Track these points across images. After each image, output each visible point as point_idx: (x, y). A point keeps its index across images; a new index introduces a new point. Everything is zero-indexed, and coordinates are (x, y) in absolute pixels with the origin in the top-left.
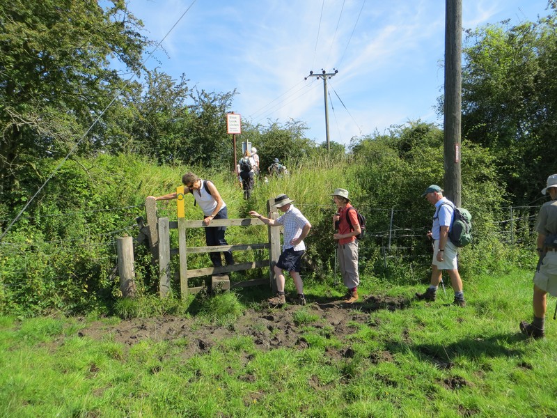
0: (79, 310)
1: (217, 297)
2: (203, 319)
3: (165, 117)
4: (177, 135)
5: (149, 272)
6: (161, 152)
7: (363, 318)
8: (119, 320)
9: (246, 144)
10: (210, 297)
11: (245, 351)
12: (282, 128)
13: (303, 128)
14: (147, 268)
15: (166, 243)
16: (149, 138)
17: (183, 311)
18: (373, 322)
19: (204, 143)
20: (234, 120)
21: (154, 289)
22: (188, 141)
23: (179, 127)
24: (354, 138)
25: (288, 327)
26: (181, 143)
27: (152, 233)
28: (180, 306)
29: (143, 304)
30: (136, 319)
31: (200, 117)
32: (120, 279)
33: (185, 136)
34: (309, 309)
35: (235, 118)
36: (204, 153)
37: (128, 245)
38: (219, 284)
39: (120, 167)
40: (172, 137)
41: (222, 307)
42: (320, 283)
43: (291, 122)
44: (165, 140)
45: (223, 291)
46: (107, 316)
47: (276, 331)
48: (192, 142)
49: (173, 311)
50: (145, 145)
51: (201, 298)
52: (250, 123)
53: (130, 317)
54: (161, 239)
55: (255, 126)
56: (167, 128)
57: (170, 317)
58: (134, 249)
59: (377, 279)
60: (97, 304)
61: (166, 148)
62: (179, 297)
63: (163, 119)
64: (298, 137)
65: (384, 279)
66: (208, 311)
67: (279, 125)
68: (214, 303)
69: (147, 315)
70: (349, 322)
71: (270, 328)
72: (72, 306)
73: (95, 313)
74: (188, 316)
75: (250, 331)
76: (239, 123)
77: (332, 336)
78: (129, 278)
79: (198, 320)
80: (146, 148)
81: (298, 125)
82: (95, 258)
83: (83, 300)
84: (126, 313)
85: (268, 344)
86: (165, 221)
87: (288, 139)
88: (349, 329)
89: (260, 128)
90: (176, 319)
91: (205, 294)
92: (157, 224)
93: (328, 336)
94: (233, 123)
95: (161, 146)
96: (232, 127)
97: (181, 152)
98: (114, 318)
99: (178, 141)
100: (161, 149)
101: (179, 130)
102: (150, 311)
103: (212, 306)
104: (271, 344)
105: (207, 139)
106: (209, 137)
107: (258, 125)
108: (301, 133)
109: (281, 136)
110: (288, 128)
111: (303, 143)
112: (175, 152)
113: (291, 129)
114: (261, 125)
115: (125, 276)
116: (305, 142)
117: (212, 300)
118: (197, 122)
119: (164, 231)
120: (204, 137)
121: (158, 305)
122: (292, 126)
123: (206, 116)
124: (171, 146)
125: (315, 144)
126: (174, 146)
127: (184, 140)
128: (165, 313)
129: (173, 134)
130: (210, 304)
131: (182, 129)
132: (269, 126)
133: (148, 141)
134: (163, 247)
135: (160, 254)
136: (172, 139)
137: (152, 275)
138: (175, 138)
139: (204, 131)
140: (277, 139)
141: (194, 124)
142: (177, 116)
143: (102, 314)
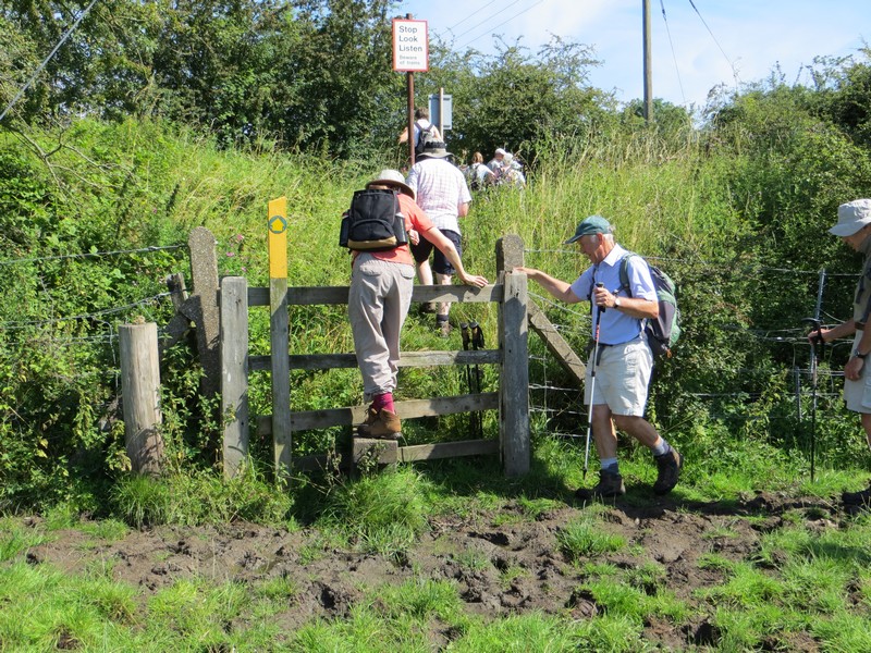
0: (26, 501)
1: (367, 482)
2: (329, 535)
3: (235, 30)
4: (265, 75)
5: (197, 413)
6: (224, 117)
7: (742, 548)
8: (124, 528)
9: (437, 99)
10: (348, 482)
11: (438, 618)
12: (530, 62)
13: (585, 62)
14: (192, 402)
15: (239, 342)
16: (193, 84)
17: (279, 514)
18: (767, 557)
19: (331, 96)
20: (411, 35)
21: (208, 456)
22: (291, 90)
23: (269, 54)
24: (718, 90)
25: (546, 563)
26: (274, 95)
27: (205, 315)
28: (272, 501)
29: (180, 491)
30: (165, 528)
31: (323, 31)
32: (126, 428)
33: (284, 77)
34: (600, 521)
35: (414, 30)
36: (329, 122)
37: (146, 343)
38: (372, 450)
39: (124, 150)
40: (251, 79)
41: (379, 505)
42: (627, 457)
43: (554, 45)
44: (233, 88)
45: (381, 468)
46: (93, 517)
47: (514, 571)
48: (301, 93)
49: (254, 512)
50: (183, 99)
51: (326, 483)
52: (448, 47)
53: (150, 521)
54: (227, 333)
55: (461, 56)
56: (240, 57)
57: (248, 526)
58: (161, 355)
59: (776, 451)
60: (71, 488)
61: (237, 108)
62: (270, 478)
63: (229, 35)
64: (570, 84)
65: (793, 452)
66: (342, 515)
67: (522, 53)
68: (358, 495)
69: (190, 519)
70: (703, 556)
71: (501, 565)
72: (10, 491)
73: (64, 509)
74: (293, 524)
75: (449, 568)
76: (422, 43)
77: (661, 590)
78: (148, 425)
79: (316, 535)
80: (187, 106)
81: (572, 53)
82: (66, 374)
83: (37, 475)
84: (140, 514)
85: (496, 603)
86: (238, 285)
87: (545, 89)
88: (705, 574)
89: (474, 60)
90: (262, 531)
91: (335, 473)
92: (219, 294)
93: (650, 590)
94: (409, 44)
95: (225, 103)
96: (406, 54)
97: (274, 119)
98: (112, 523)
99: (265, 90)
100: (222, 111)
101: (270, 64)
102: (198, 509)
103: (352, 503)
104: (503, 604)
105: (339, 87)
106: (345, 81)
107: (469, 53)
108: (580, 75)
109: (527, 81)
110: (546, 60)
111: (585, 101)
112: (258, 119)
113: (553, 64)
114: (477, 53)
115: (137, 421)
116: (590, 99)
117: (351, 488)
118: (315, 41)
119: (235, 310)
120: (330, 80)
121: (219, 497)
122: (556, 54)
123: (338, 27)
124: (248, 104)
125: (616, 103)
126: (256, 103)
127: (280, 87)
128: (235, 517)
129: (255, 73)
130: (348, 498)
131: (277, 61)
132: (498, 54)
133: (191, 91)
134: (232, 351)
135: (224, 367)
136: (251, 85)
137: (203, 419)
138: (258, 82)
139: (333, 65)
140: (517, 88)
141: (306, 48)
142: (265, 27)
143: (81, 511)
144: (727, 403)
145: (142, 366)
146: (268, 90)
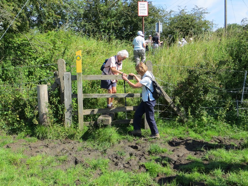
0: (13, 132)
1: (101, 130)
2: (89, 144)
3: (105, 7)
4: (113, 19)
5: (58, 109)
6: (102, 30)
7: (202, 154)
8: (36, 139)
9: (158, 24)
12: (189, 13)
13: (204, 13)
14: (56, 106)
15: (69, 90)
17: (79, 138)
19: (131, 24)
20: (143, 6)
21: (60, 120)
22: (120, 23)
23: (114, 13)
24: (244, 20)
26: (115, 24)
27: (61, 82)
28: (77, 134)
29: (53, 130)
30: (47, 140)
31: (129, 6)
32: (38, 113)
33: (118, 19)
36: (131, 31)
37: (44, 90)
38: (102, 121)
40: (109, 20)
41: (103, 136)
42: (182, 125)
43: (195, 8)
44: (104, 23)
45: (105, 126)
46: (31, 136)
48: (123, 23)
50: (91, 26)
51: (90, 130)
52: (165, 10)
53: (43, 138)
54: (65, 88)
55: (169, 12)
56: (106, 14)
57: (69, 140)
58: (48, 93)
59: (228, 125)
60: (25, 128)
61: (105, 28)
64: (200, 19)
65: (234, 125)
66: (94, 138)
67: (186, 11)
68: (98, 133)
71: (131, 155)
72: (10, 128)
73: (23, 134)
74: (81, 141)
75: (114, 155)
78: (44, 112)
79: (86, 143)
80: (92, 28)
81: (201, 10)
83: (16, 125)
84: (41, 135)
85: (122, 166)
86: (68, 75)
87: (192, 20)
89: (172, 13)
90: (72, 142)
91: (92, 127)
92: (63, 76)
94: (142, 8)
96: (142, 11)
97: (116, 31)
98: (33, 138)
101: (115, 16)
102: (57, 135)
103: (97, 135)
104: (124, 166)
105: (133, 22)
106: (135, 20)
108: (202, 16)
109: (187, 19)
110: (193, 13)
111: (204, 24)
112: (111, 31)
113: (195, 14)
114: (173, 11)
115: (41, 111)
116: (205, 23)
117: (96, 131)
118: (126, 9)
119: (67, 81)
120: (130, 20)
121: (63, 132)
122: (196, 11)
123: (133, 5)
124: (108, 27)
125: (213, 24)
126: (110, 26)
127: (117, 22)
128: (66, 138)
129: (110, 18)
130: (96, 134)
131: (117, 15)
132: (179, 11)
133: (93, 23)
134: (67, 92)
135: (65, 97)
136: (109, 22)
137: (59, 111)
138: (111, 21)
139: (131, 15)
140: (184, 21)
141: (124, 11)
142: (113, 6)
143: (27, 134)
144: (216, 110)
145: (42, 96)
146: (113, 23)
